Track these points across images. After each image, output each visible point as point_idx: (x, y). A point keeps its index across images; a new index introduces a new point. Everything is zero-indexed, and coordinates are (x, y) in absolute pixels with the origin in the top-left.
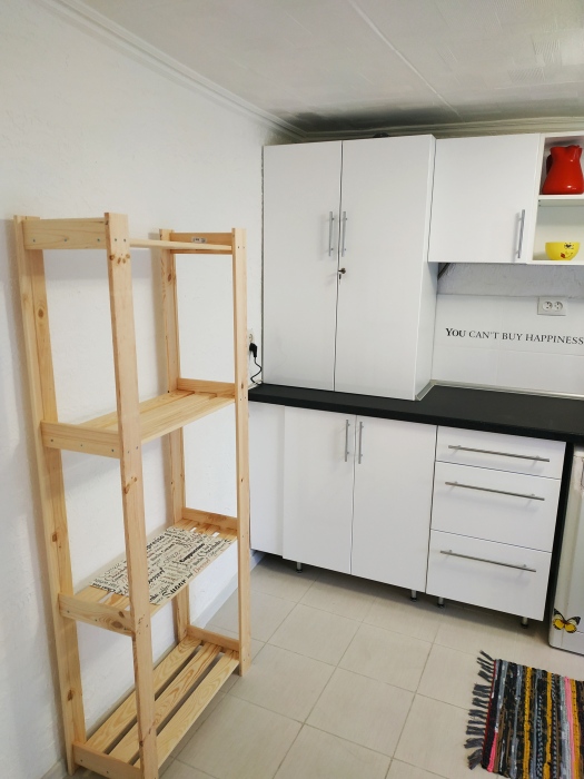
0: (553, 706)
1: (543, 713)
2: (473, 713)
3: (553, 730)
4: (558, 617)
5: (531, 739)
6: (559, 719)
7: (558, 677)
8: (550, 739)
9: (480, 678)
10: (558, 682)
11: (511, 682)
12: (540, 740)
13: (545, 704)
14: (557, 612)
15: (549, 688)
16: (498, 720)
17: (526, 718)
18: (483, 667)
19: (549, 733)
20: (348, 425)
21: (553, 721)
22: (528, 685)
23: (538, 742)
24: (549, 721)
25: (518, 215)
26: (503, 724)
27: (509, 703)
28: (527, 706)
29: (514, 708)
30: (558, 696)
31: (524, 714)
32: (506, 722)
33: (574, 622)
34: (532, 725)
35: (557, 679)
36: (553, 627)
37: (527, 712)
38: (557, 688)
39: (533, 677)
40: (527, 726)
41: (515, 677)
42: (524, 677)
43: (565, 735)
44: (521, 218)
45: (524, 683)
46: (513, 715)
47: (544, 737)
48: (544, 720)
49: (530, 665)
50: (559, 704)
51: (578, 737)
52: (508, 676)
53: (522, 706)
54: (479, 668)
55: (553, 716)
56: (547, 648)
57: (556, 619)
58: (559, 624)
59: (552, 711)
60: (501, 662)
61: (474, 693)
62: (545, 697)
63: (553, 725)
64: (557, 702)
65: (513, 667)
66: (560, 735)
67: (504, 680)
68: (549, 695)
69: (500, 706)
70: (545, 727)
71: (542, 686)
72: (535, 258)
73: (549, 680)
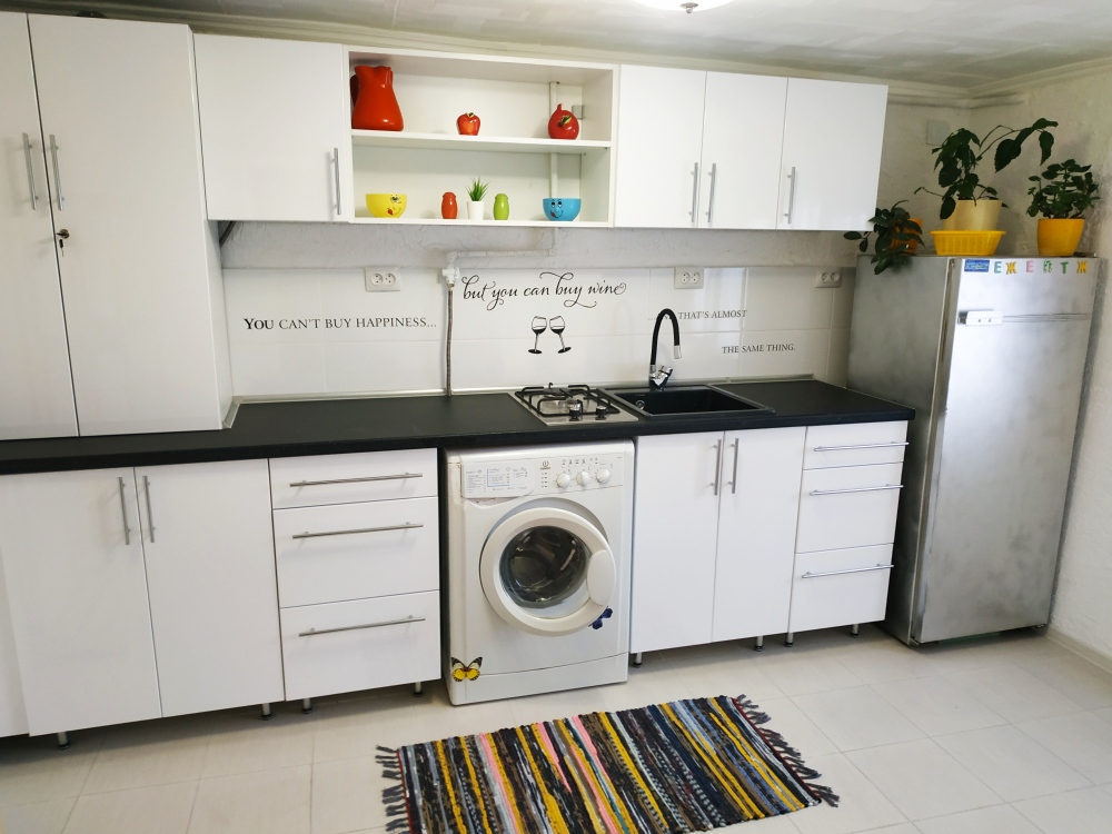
0: (477, 774)
1: (469, 785)
2: (391, 826)
3: (484, 800)
4: (458, 666)
5: (465, 823)
6: (487, 784)
7: (472, 737)
8: (484, 812)
9: (386, 780)
10: (474, 742)
11: (424, 768)
12: (475, 818)
13: (467, 775)
14: (456, 661)
15: (467, 753)
16: (422, 820)
17: (453, 801)
18: (386, 764)
19: (481, 805)
20: (122, 485)
21: (481, 790)
22: (443, 761)
23: (474, 822)
24: (478, 792)
25: (328, 155)
26: (430, 822)
27: (429, 794)
28: (449, 787)
29: (436, 797)
30: (479, 759)
31: (449, 798)
32: (432, 818)
33: (475, 666)
34: (461, 805)
35: (471, 740)
36: (453, 680)
37: (452, 794)
38: (475, 751)
39: (446, 750)
40: (456, 811)
41: (427, 760)
42: (436, 755)
43: (498, 800)
44: (334, 159)
45: (438, 762)
46: (438, 805)
47: (478, 812)
48: (472, 793)
49: (438, 738)
50: (482, 767)
51: (512, 795)
52: (418, 762)
53: (444, 790)
54: (381, 768)
55: (480, 784)
56: (451, 709)
57: (455, 670)
58: (460, 675)
59: (478, 779)
60: (404, 749)
61: (385, 802)
62: (465, 768)
63: (483, 795)
64: (480, 766)
65: (420, 749)
66: (493, 801)
67: (414, 769)
68: (468, 762)
69: (420, 802)
70: (475, 801)
71: (459, 755)
72: (358, 214)
73: (464, 745)
